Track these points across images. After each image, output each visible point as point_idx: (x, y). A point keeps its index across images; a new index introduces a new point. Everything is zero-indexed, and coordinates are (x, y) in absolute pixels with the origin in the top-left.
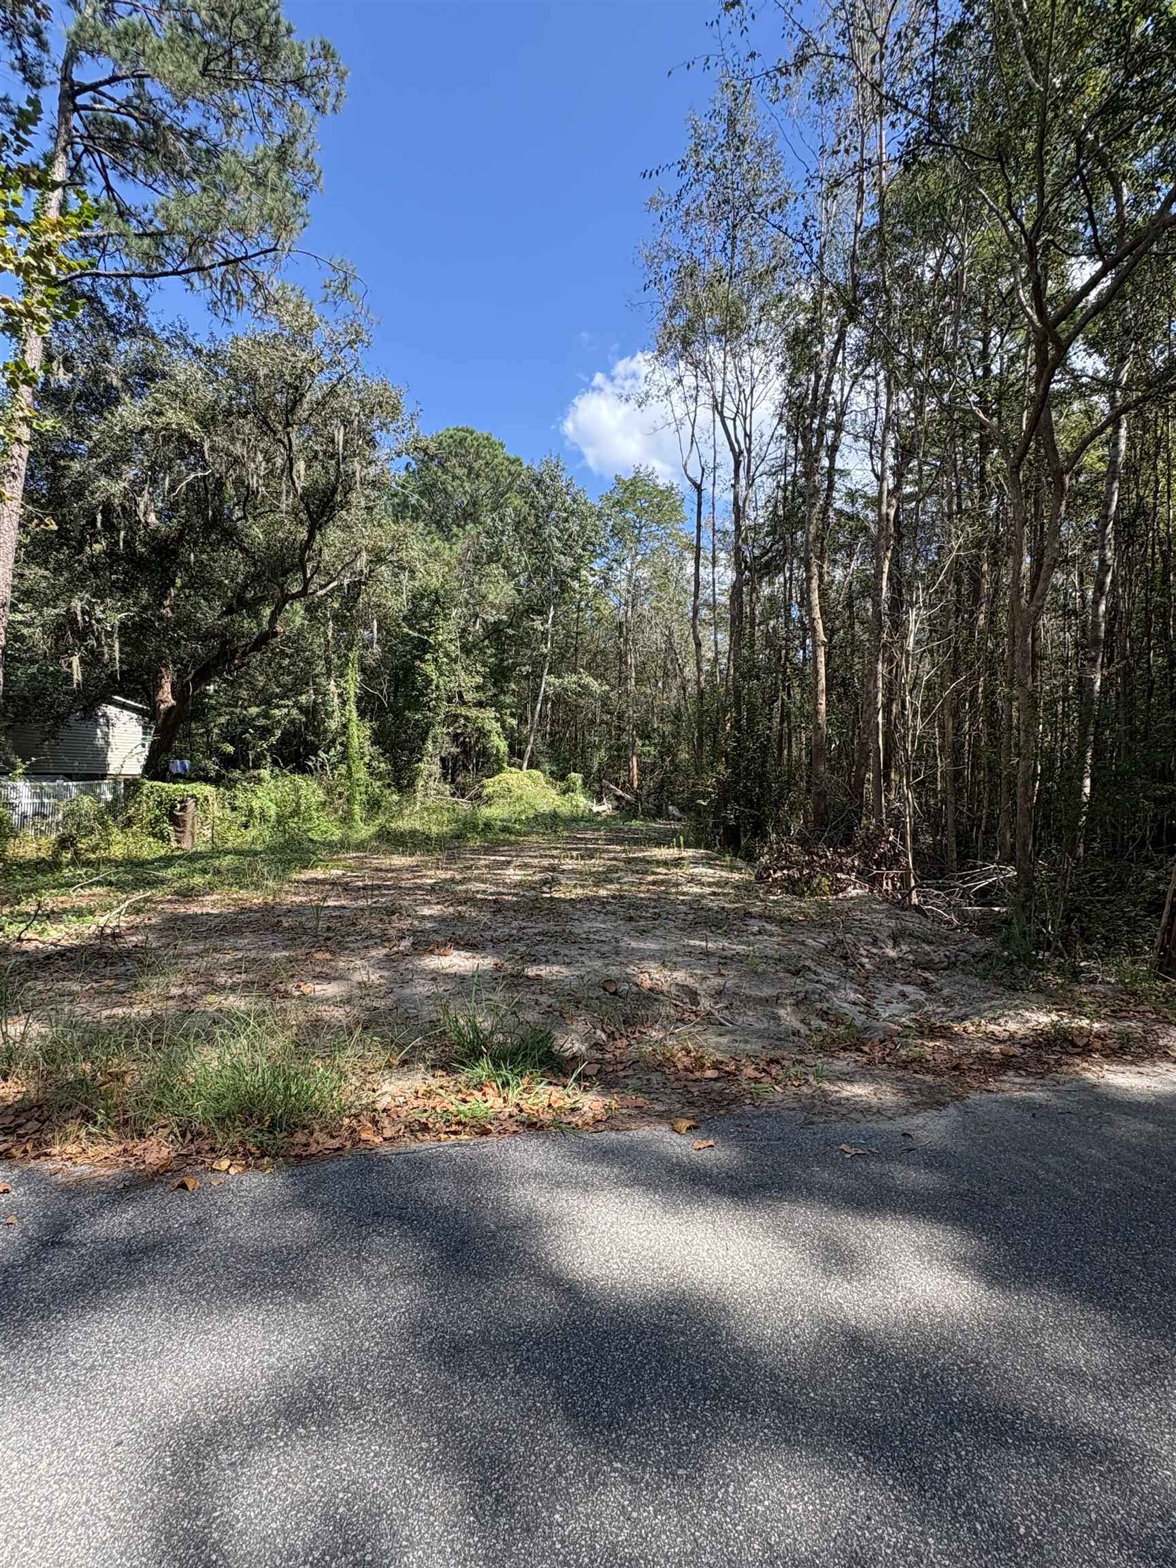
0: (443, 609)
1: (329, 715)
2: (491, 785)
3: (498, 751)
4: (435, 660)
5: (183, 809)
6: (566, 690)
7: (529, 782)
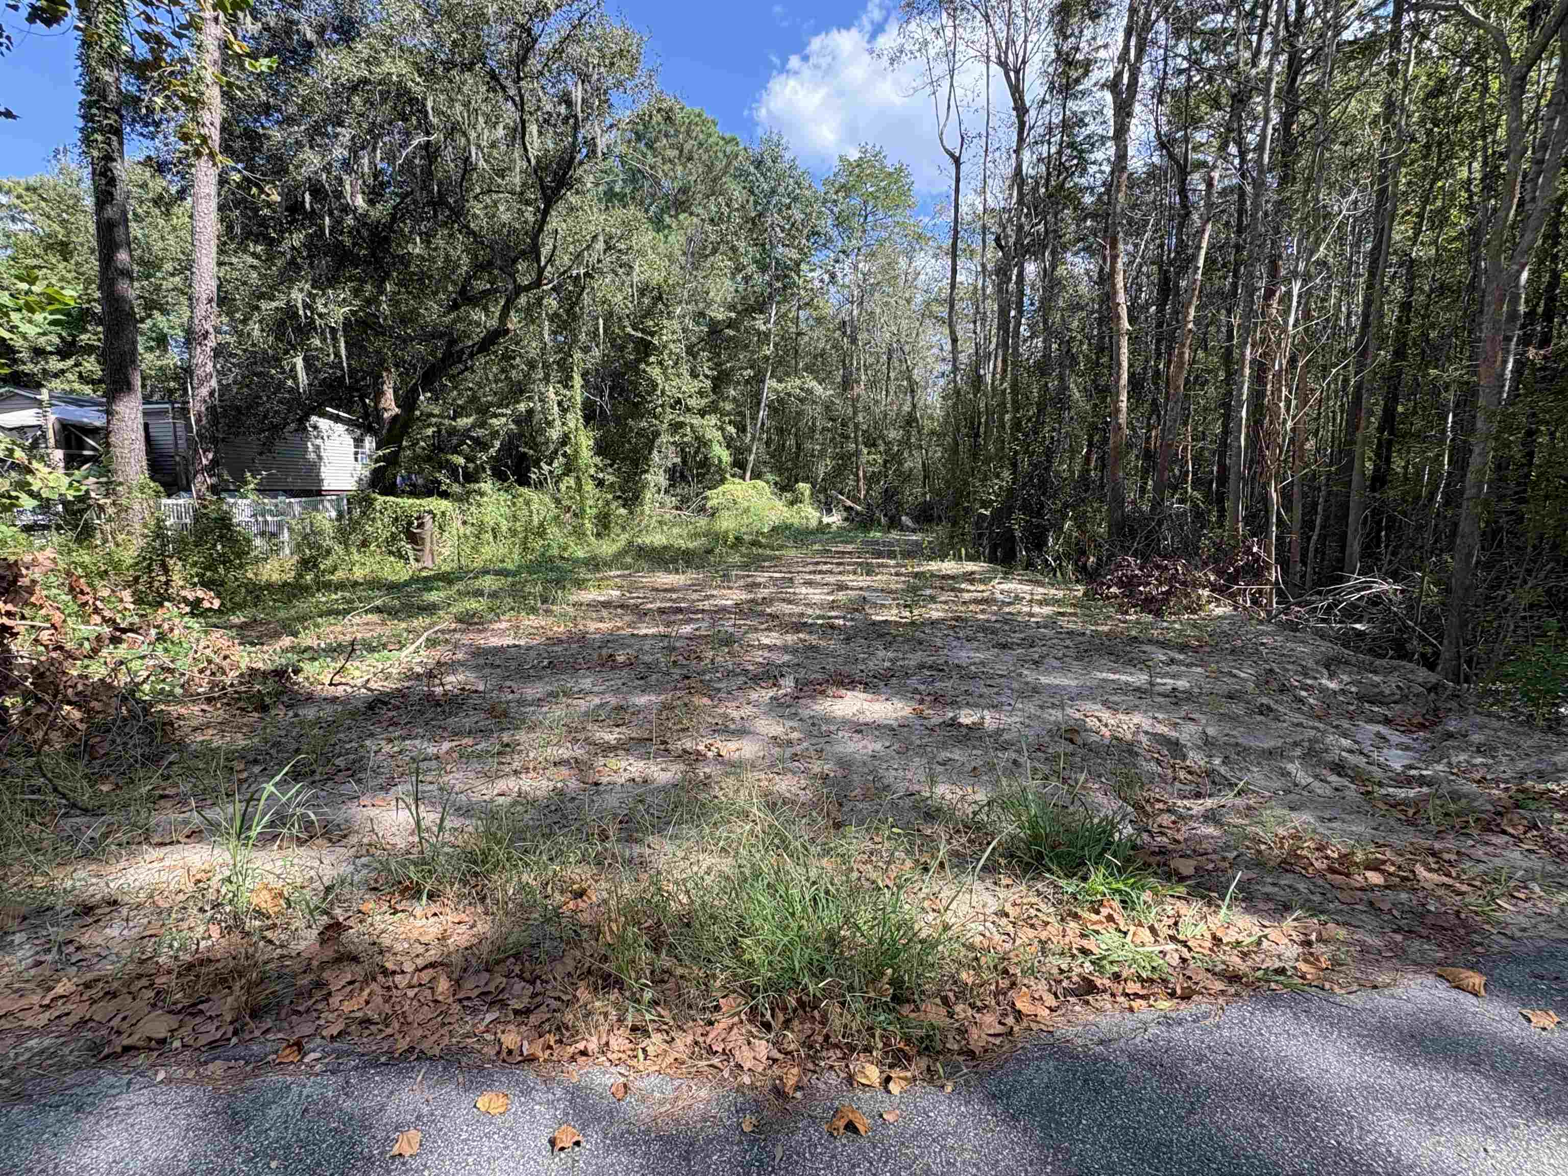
0: (667, 306)
1: (550, 424)
2: (715, 497)
3: (720, 461)
4: (660, 363)
5: (421, 525)
6: (789, 395)
7: (754, 492)
